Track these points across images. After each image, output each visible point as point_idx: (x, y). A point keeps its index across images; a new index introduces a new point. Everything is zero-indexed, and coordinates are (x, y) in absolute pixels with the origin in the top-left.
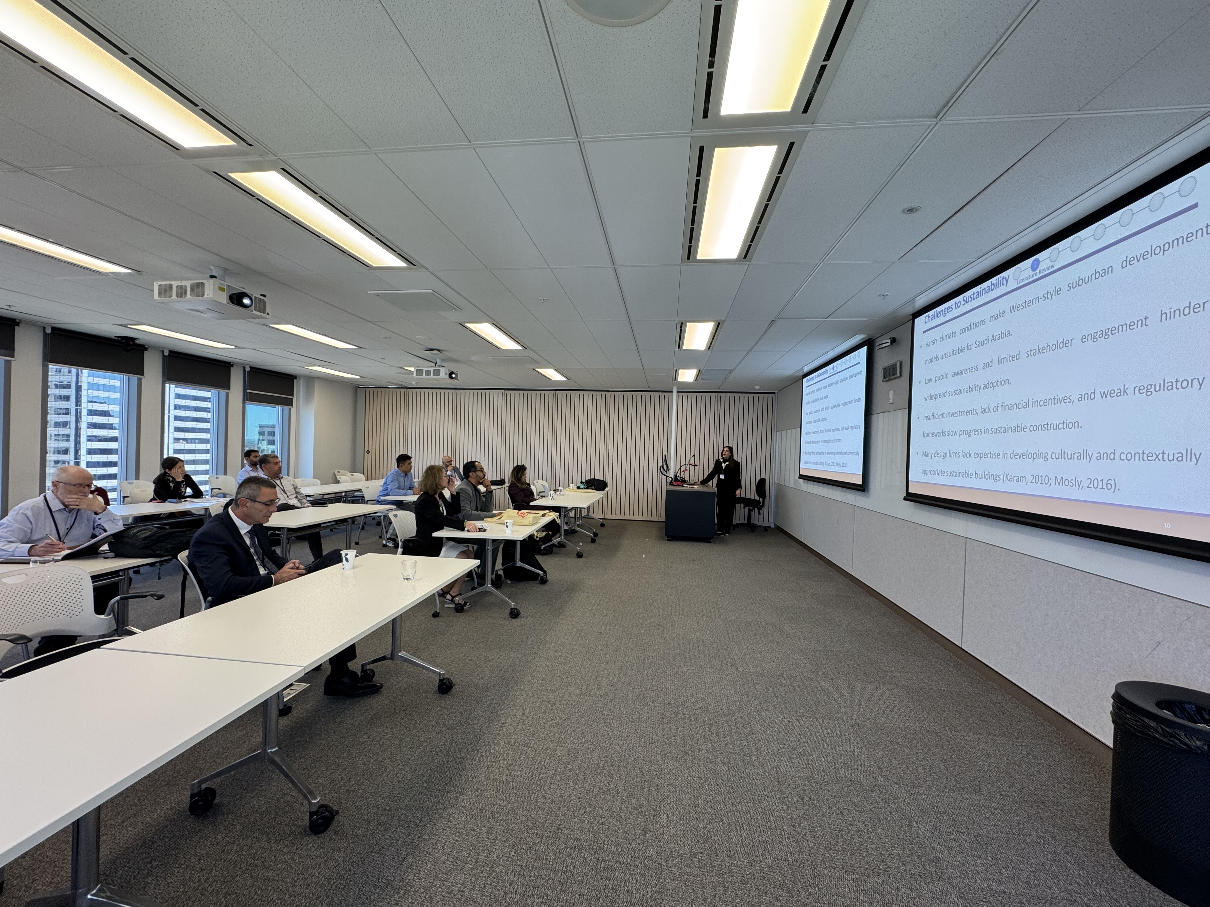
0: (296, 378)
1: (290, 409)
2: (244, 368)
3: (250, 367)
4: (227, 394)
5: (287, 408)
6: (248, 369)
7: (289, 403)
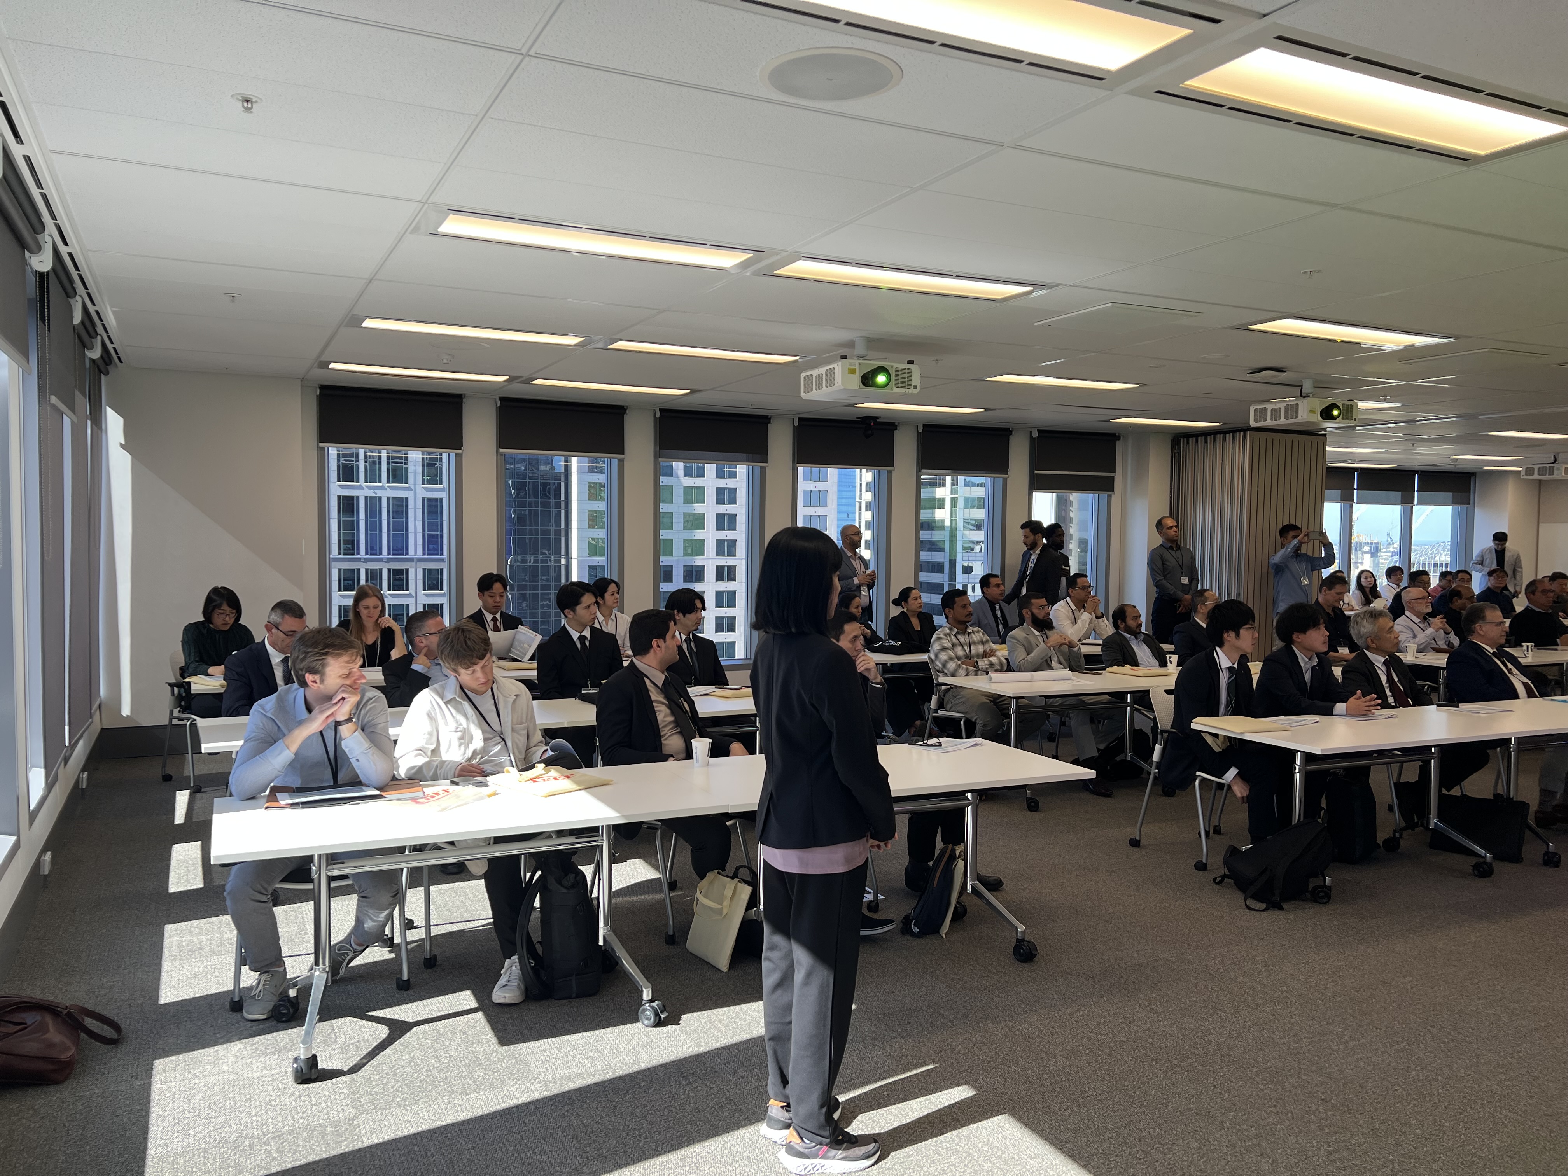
0: (1118, 438)
1: (1110, 496)
2: (1031, 432)
3: (1038, 430)
4: (1005, 481)
5: (1104, 495)
6: (1035, 434)
7: (1105, 485)
